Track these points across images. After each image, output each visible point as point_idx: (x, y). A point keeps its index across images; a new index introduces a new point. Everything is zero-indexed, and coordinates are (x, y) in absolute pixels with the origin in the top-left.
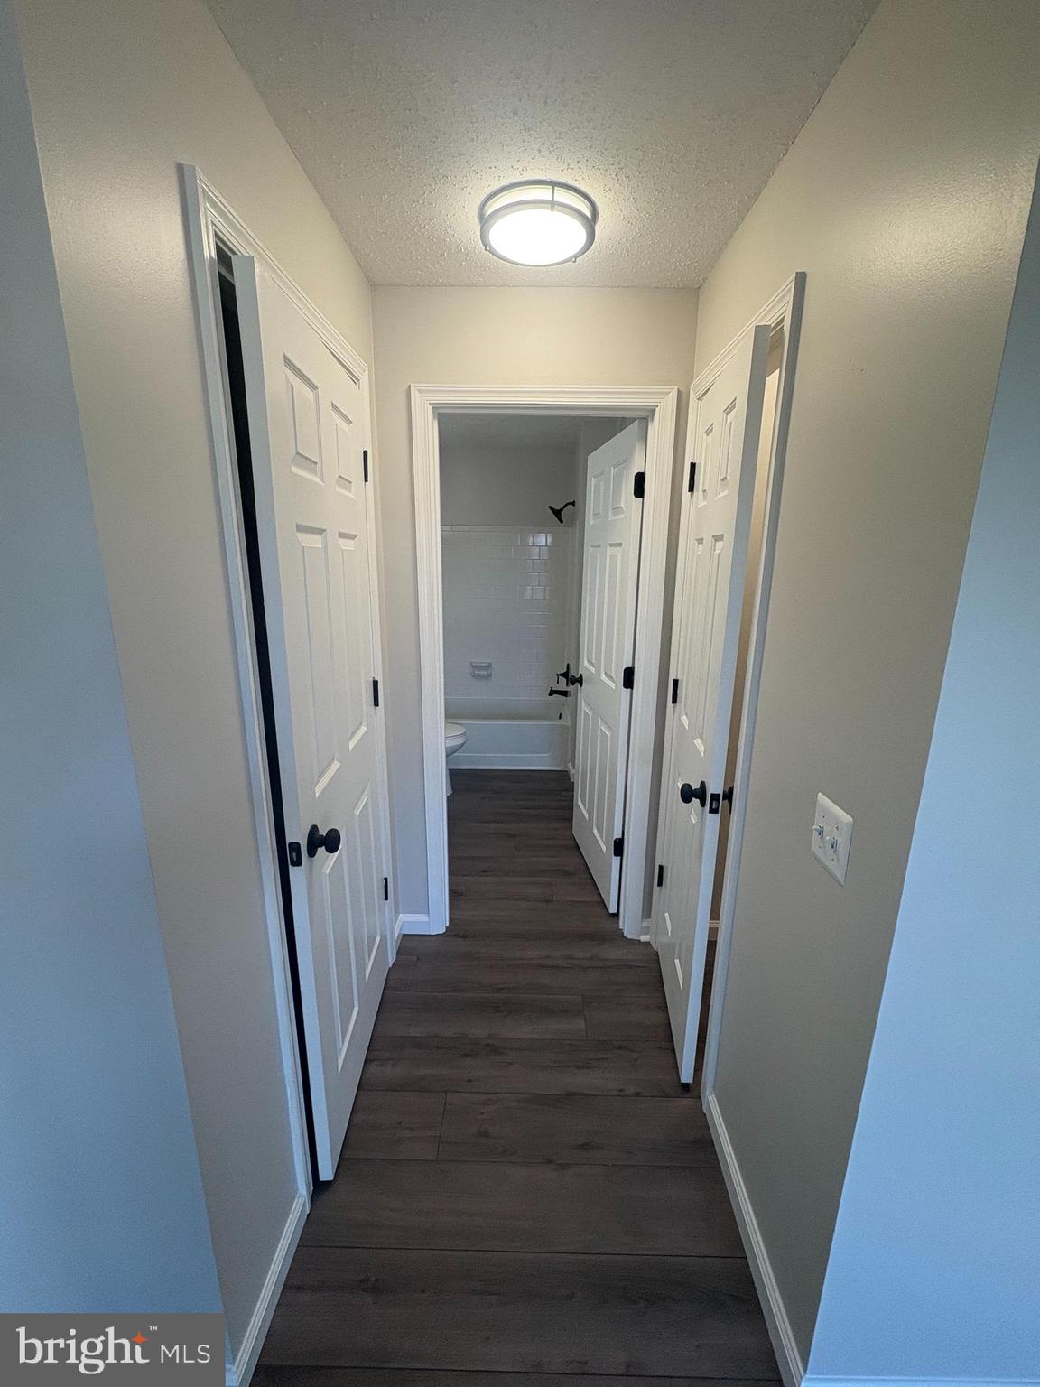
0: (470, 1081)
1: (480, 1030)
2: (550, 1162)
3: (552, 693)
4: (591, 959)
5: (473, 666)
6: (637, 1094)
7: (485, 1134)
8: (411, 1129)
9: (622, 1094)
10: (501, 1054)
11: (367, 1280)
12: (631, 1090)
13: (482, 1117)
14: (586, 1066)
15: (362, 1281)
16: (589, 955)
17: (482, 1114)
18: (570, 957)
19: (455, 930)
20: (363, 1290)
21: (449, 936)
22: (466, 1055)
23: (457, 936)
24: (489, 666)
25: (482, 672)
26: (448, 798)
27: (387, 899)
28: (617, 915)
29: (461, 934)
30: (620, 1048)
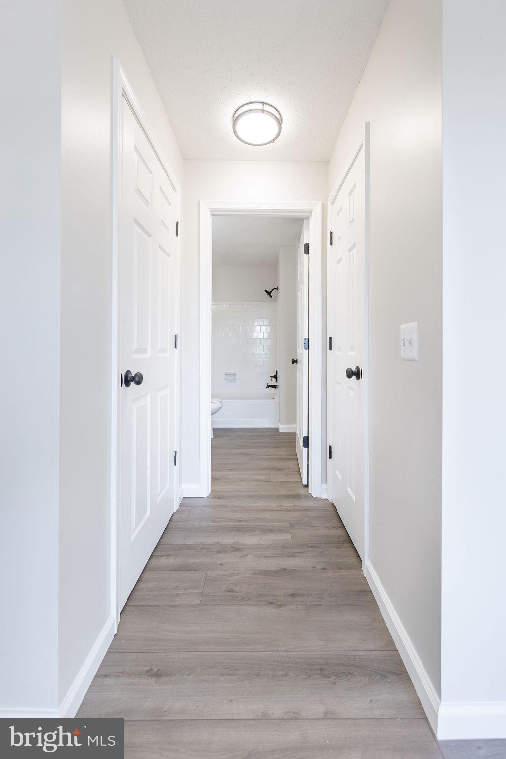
0: (221, 565)
1: (228, 540)
2: (272, 603)
3: (268, 387)
4: (294, 506)
5: (227, 374)
6: (324, 569)
7: (230, 591)
8: (185, 589)
9: (315, 569)
10: (241, 551)
11: (151, 670)
12: (319, 567)
13: (229, 582)
14: (293, 556)
15: (147, 671)
16: (292, 505)
17: (229, 581)
18: (281, 506)
19: (214, 495)
20: (149, 676)
21: (211, 498)
22: (219, 552)
23: (215, 497)
24: (234, 374)
25: (231, 377)
26: (212, 439)
27: (175, 465)
28: (307, 486)
29: (217, 497)
30: (311, 547)
